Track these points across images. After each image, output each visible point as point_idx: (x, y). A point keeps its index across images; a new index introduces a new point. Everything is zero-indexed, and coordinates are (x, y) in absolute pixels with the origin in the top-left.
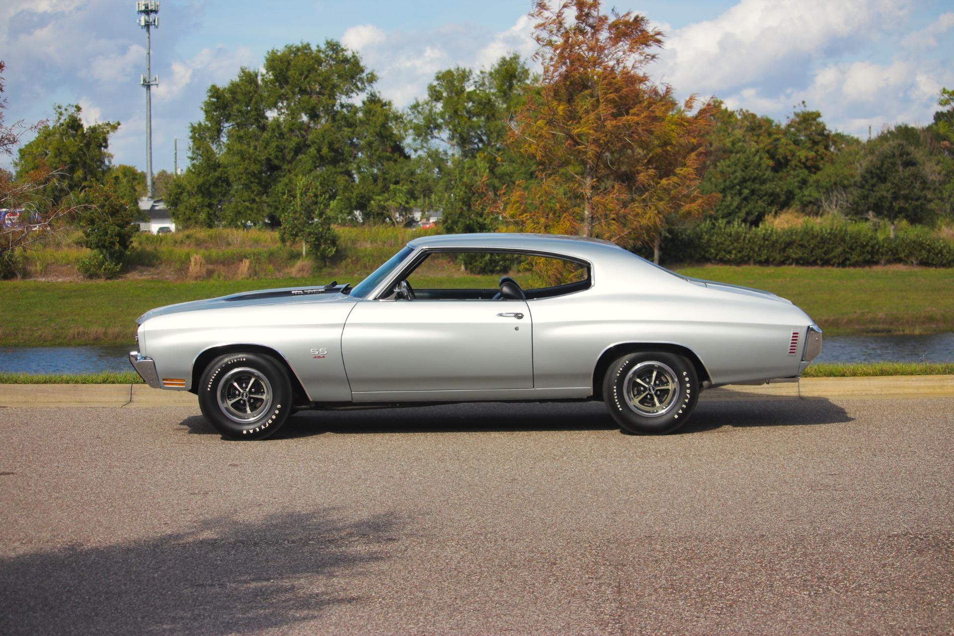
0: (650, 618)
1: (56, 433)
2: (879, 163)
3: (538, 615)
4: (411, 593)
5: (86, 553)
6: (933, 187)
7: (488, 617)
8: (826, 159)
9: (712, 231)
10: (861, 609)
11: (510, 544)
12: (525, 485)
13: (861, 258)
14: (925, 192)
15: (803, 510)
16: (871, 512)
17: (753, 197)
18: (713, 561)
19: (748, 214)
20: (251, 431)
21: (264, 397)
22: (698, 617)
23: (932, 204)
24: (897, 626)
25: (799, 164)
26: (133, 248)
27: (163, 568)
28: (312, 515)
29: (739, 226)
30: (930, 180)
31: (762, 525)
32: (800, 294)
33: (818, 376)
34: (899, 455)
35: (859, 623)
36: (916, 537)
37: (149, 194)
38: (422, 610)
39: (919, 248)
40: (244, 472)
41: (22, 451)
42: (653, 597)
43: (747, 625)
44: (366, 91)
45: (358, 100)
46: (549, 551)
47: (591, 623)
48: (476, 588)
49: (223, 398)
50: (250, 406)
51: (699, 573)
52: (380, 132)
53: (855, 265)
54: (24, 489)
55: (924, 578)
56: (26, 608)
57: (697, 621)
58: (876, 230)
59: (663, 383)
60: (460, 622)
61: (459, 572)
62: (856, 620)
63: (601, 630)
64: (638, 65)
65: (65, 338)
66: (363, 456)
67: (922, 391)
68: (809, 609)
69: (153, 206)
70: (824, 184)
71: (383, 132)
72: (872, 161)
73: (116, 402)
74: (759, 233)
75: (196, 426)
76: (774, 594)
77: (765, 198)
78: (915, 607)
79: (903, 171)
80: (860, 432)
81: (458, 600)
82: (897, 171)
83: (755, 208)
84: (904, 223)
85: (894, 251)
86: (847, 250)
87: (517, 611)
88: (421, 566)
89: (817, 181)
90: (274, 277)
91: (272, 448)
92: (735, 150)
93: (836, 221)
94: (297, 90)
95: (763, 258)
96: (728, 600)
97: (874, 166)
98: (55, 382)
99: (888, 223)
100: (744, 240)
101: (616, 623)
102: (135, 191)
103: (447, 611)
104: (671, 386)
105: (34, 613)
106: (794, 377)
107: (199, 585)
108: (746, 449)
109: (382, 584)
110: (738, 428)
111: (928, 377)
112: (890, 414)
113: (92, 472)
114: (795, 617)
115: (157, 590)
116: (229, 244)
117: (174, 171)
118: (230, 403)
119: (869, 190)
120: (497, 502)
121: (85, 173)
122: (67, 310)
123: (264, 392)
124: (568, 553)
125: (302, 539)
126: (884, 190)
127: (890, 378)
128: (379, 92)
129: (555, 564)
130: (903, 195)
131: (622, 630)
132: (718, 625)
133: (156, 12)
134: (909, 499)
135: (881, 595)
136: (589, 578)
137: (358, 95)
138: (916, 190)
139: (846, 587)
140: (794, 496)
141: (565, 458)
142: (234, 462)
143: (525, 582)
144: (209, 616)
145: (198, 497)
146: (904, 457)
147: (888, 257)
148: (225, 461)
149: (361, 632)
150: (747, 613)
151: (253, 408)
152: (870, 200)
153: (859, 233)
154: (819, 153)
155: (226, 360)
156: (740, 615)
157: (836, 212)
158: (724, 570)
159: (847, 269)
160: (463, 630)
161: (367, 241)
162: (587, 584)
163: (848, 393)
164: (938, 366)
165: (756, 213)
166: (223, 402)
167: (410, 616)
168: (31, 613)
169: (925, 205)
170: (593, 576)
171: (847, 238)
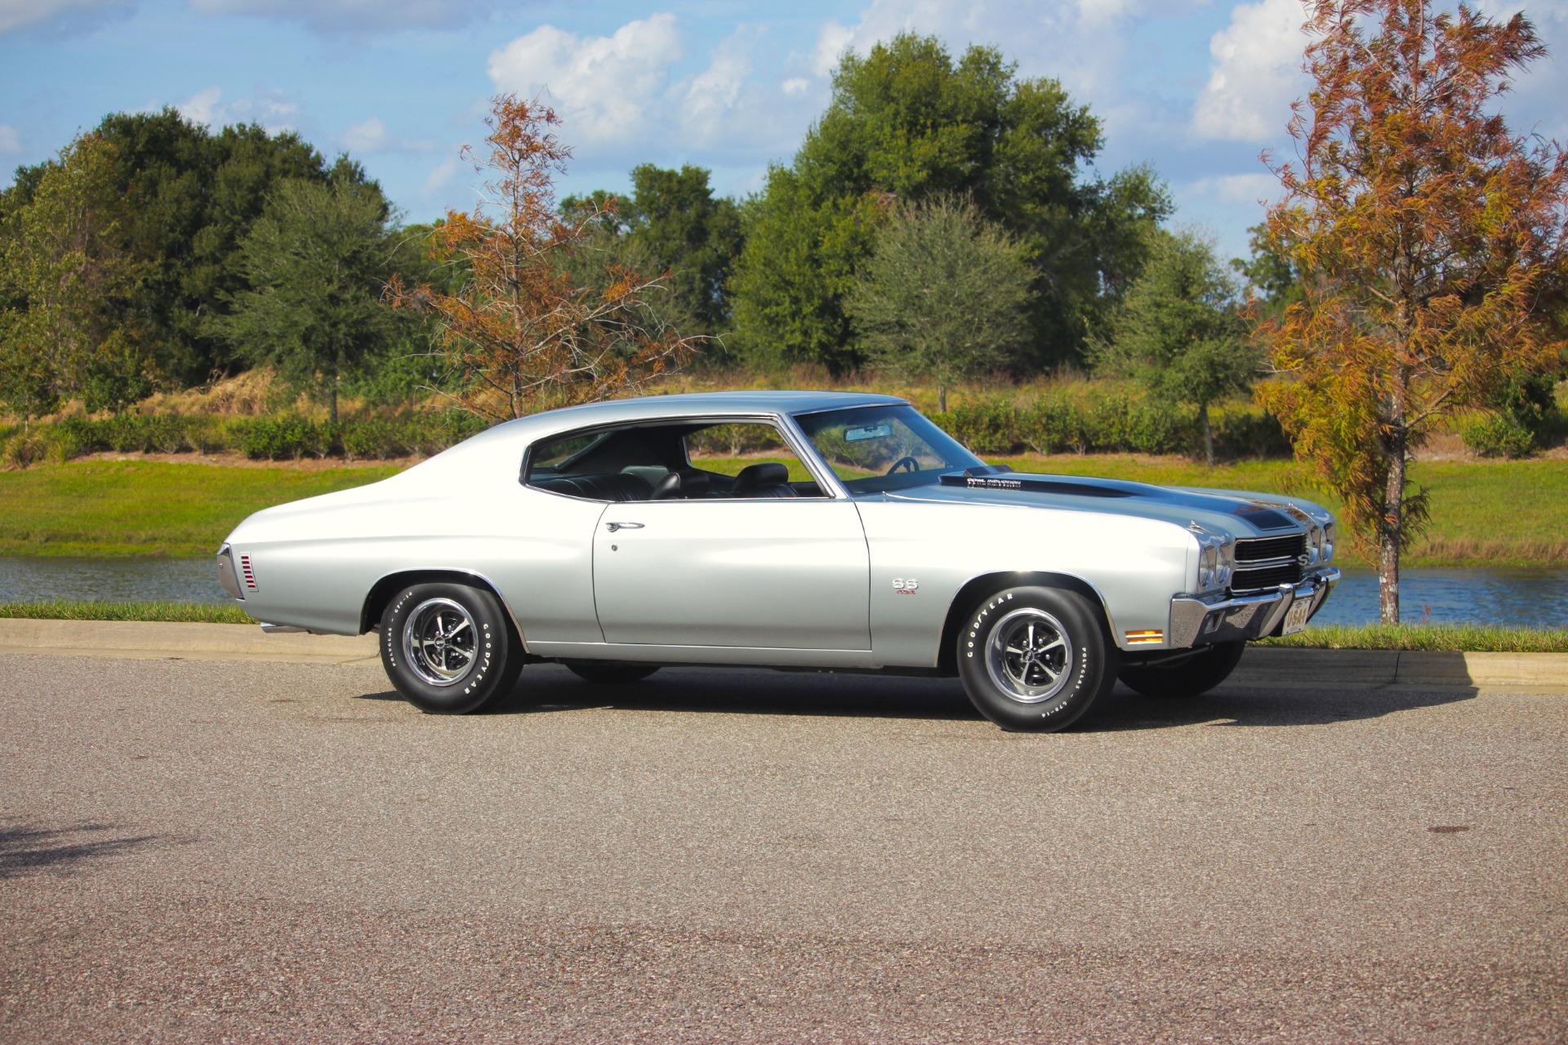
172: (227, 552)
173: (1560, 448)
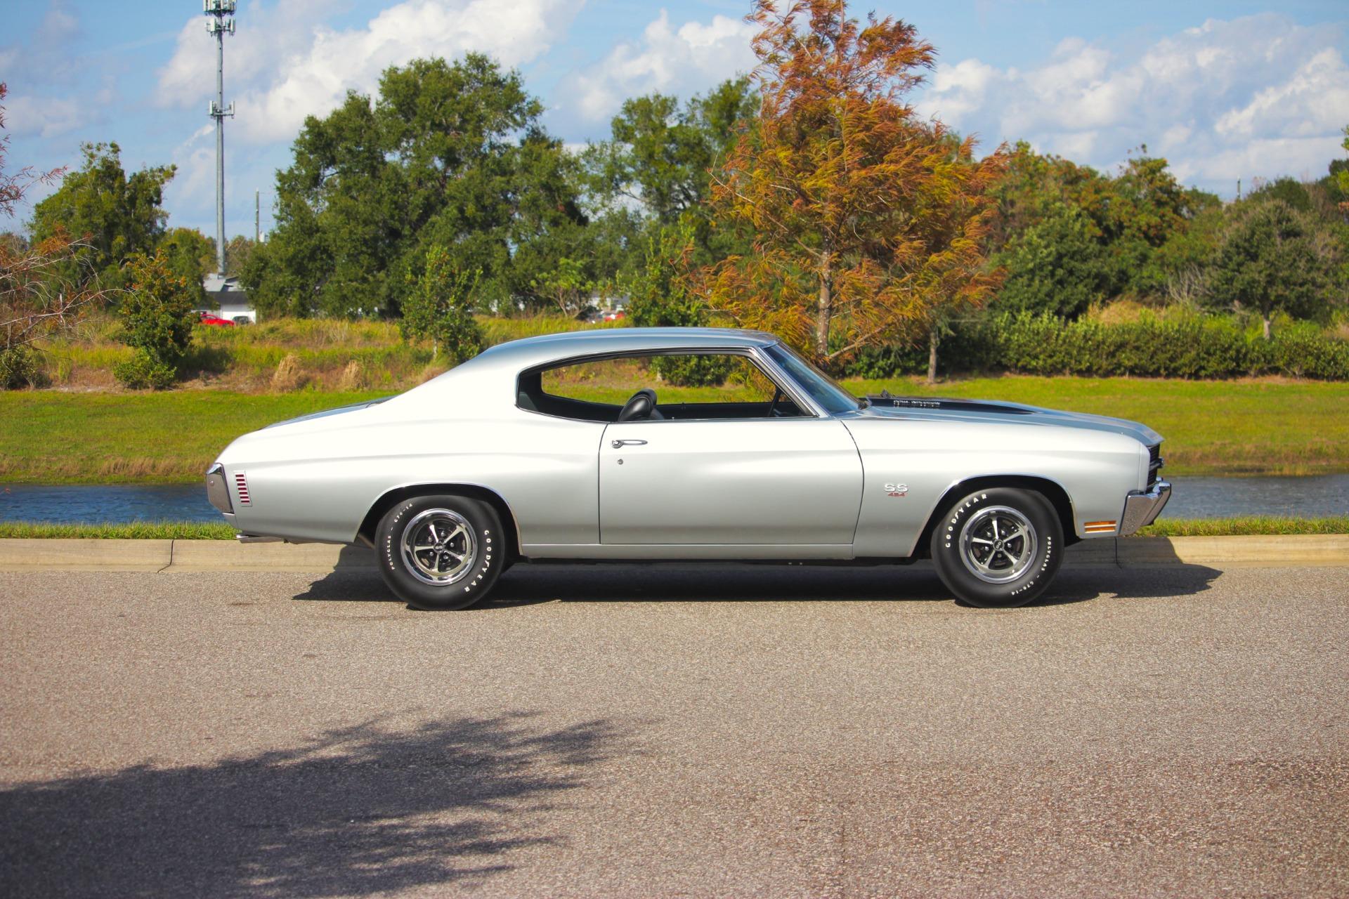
0: (884, 878)
1: (62, 609)
2: (1248, 232)
3: (726, 873)
6: (1324, 267)
7: (654, 875)
8: (1174, 227)
9: (1013, 326)
10: (1184, 868)
11: (692, 771)
12: (719, 687)
13: (1222, 367)
14: (1314, 274)
15: (1110, 726)
16: (1206, 729)
17: (1070, 279)
18: (978, 798)
19: (1063, 303)
22: (951, 877)
23: (1324, 291)
24: (1234, 893)
25: (1137, 234)
26: (191, 346)
27: (200, 802)
29: (1050, 320)
30: (1320, 257)
31: (1051, 746)
34: (1252, 649)
35: (1179, 887)
36: (1269, 766)
37: (220, 270)
38: (561, 864)
39: (1303, 353)
40: (323, 666)
41: (13, 633)
42: (891, 849)
43: (1020, 890)
44: (527, 126)
45: (514, 138)
46: (747, 781)
47: (799, 885)
48: (640, 833)
51: (958, 813)
52: (548, 184)
53: (1213, 376)
54: (12, 687)
55: (1276, 824)
57: (950, 883)
58: (1244, 328)
60: (614, 882)
61: (618, 810)
62: (1176, 883)
63: (813, 894)
64: (896, 92)
65: (96, 472)
66: (494, 644)
67: (1291, 557)
68: (1110, 866)
69: (225, 287)
70: (1171, 260)
71: (551, 183)
72: (1238, 230)
73: (151, 564)
74: (1078, 330)
76: (1062, 846)
77: (1087, 280)
78: (1260, 866)
79: (1282, 244)
80: (1199, 615)
81: (613, 850)
82: (1273, 244)
83: (1073, 294)
84: (1286, 318)
85: (1269, 357)
86: (1202, 355)
87: (695, 867)
89: (1162, 257)
92: (1048, 213)
93: (1187, 315)
94: (428, 124)
95: (1083, 366)
96: (996, 853)
97: (1240, 237)
99: (1261, 317)
100: (1057, 339)
101: (835, 885)
102: (199, 264)
103: (597, 866)
105: (14, 864)
107: (249, 826)
108: (1036, 638)
111: (1300, 537)
112: (1243, 589)
113: (109, 664)
114: (1089, 879)
115: (189, 832)
116: (329, 341)
117: (254, 236)
119: (1233, 271)
120: (678, 712)
121: (129, 239)
122: (99, 433)
124: (774, 784)
126: (1254, 272)
127: (1246, 538)
128: (544, 127)
129: (754, 800)
130: (1282, 278)
131: (843, 895)
132: (979, 889)
133: (231, 12)
134: (1262, 711)
135: (1213, 849)
136: (801, 820)
137: (516, 131)
138: (1300, 271)
139: (1165, 835)
140: (1099, 706)
141: (778, 649)
142: (312, 652)
143: (710, 824)
145: (256, 701)
146: (1259, 651)
147: (1260, 365)
148: (298, 650)
150: (1021, 872)
152: (1235, 284)
153: (1219, 331)
154: (1167, 218)
156: (1012, 875)
157: (1187, 300)
158: (993, 811)
159: (1200, 382)
162: (797, 829)
164: (1314, 522)
165: (1076, 302)
167: (545, 873)
168: (10, 864)
169: (1313, 292)
170: (806, 817)
171: (1203, 339)
172: (221, 471)
173: (195, 381)
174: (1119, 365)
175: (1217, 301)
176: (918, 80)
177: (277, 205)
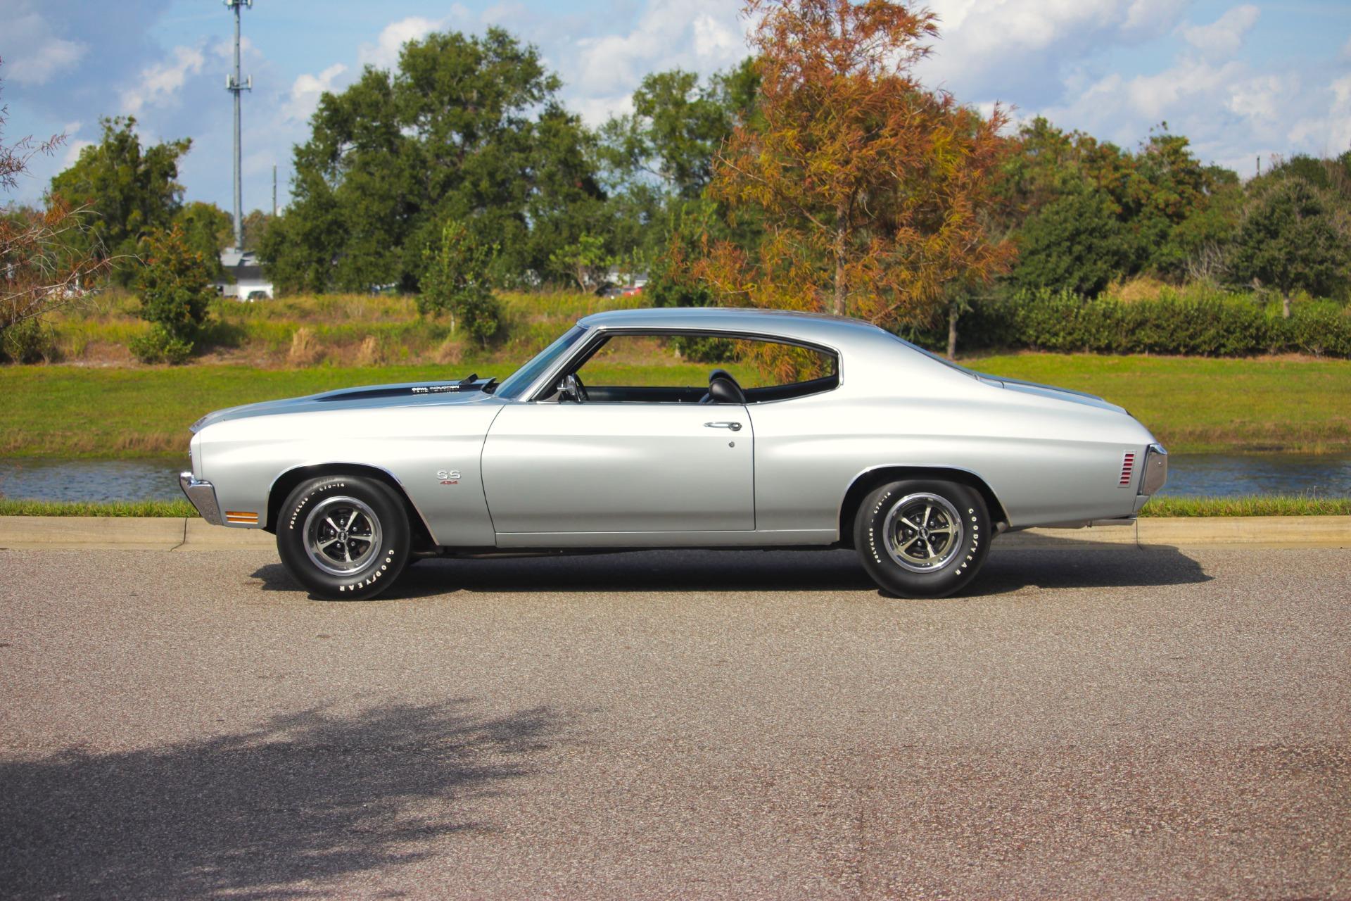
0: (902, 865)
1: (73, 588)
2: (1268, 210)
3: (743, 860)
4: (562, 824)
5: (103, 761)
6: (1343, 245)
7: (670, 862)
8: (1194, 204)
9: (1032, 304)
10: (1206, 856)
11: (709, 755)
12: (737, 669)
13: (1241, 345)
14: (1333, 252)
15: (1132, 710)
16: (1228, 714)
17: (1089, 256)
18: (997, 783)
19: (1082, 280)
20: (352, 588)
21: (370, 539)
22: (971, 865)
23: (1343, 268)
24: (1256, 881)
25: (1155, 212)
26: (209, 320)
27: (211, 786)
28: (431, 710)
29: (1069, 298)
30: (1340, 234)
31: (1072, 731)
32: (1155, 395)
33: (1165, 516)
34: (1274, 632)
36: (1291, 751)
37: (238, 244)
38: (576, 850)
39: (1324, 331)
40: (337, 647)
41: (23, 612)
42: (909, 835)
43: (1041, 878)
44: (545, 101)
45: (533, 113)
46: (765, 765)
47: (817, 872)
48: (656, 819)
49: (312, 540)
50: (350, 551)
51: (978, 799)
52: (566, 159)
53: (1233, 354)
54: (21, 668)
55: (1299, 811)
56: (10, 841)
57: (969, 871)
58: (1264, 305)
59: (940, 524)
60: (629, 869)
61: (634, 795)
62: (1197, 872)
63: (831, 882)
64: (903, 65)
65: (111, 447)
66: (510, 625)
67: (1312, 538)
68: (1131, 854)
69: (242, 261)
70: (1190, 238)
71: (569, 159)
72: (1258, 208)
73: (164, 543)
74: (1098, 308)
75: (273, 579)
76: (1083, 833)
77: (1106, 257)
78: (1283, 854)
79: (1301, 222)
80: (1220, 596)
81: (629, 836)
82: (1293, 222)
83: (1092, 271)
84: (1304, 295)
85: (1289, 335)
86: (1222, 332)
87: (712, 854)
88: (581, 786)
89: (1181, 235)
90: (410, 364)
91: (380, 612)
92: (1066, 190)
93: (1206, 292)
94: (446, 99)
95: (1103, 343)
96: (1016, 840)
97: (1261, 214)
98: (76, 514)
99: (1281, 295)
100: (1076, 317)
101: (853, 873)
102: (216, 239)
103: (613, 852)
104: (951, 529)
105: (21, 848)
106: (1127, 517)
107: (260, 811)
108: (1056, 620)
109: (523, 812)
110: (1047, 590)
111: (1321, 518)
112: (1265, 571)
113: (120, 645)
114: (1110, 867)
115: (199, 816)
116: (346, 316)
117: (271, 210)
118: (322, 546)
119: (1254, 248)
120: (695, 694)
121: (145, 213)
122: (114, 408)
123: (370, 532)
124: (792, 769)
125: (413, 744)
126: (1274, 250)
127: (1268, 519)
128: (562, 102)
129: (772, 785)
130: (1301, 256)
131: (861, 883)
132: (998, 876)
134: (1284, 696)
135: (1235, 836)
136: (819, 806)
137: (533, 106)
138: (1319, 249)
139: (1186, 823)
140: (1120, 689)
141: (797, 631)
142: (325, 632)
143: (727, 810)
144: (272, 856)
145: (269, 682)
146: (1281, 634)
147: (1279, 343)
148: (312, 629)
149: (487, 882)
150: (1041, 860)
151: (355, 554)
152: (1255, 261)
153: (1239, 309)
154: (1186, 195)
155: (316, 485)
156: (1032, 863)
157: (1207, 278)
158: (1013, 797)
159: (1221, 360)
160: (633, 880)
161: (543, 314)
162: (815, 815)
163: (1207, 540)
164: (1336, 503)
165: (1095, 279)
166: (312, 546)
167: (559, 859)
168: (17, 849)
169: (1332, 269)
170: (825, 803)
171: (1223, 316)
173: (211, 356)
174: (1138, 343)
175: (1236, 278)
176: (926, 51)
177: (293, 180)
